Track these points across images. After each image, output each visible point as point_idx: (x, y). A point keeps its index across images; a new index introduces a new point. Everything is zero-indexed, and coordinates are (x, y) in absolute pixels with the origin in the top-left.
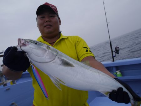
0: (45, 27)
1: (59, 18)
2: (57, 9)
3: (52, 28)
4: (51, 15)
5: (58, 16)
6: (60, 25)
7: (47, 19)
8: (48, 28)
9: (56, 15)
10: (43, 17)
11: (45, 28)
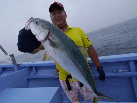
0: (56, 20)
1: (65, 13)
2: (63, 6)
3: (61, 21)
4: (59, 11)
5: (64, 11)
6: (66, 17)
7: (57, 15)
8: (59, 21)
9: (63, 11)
10: (54, 14)
11: (57, 22)
